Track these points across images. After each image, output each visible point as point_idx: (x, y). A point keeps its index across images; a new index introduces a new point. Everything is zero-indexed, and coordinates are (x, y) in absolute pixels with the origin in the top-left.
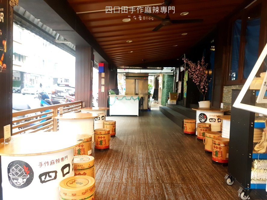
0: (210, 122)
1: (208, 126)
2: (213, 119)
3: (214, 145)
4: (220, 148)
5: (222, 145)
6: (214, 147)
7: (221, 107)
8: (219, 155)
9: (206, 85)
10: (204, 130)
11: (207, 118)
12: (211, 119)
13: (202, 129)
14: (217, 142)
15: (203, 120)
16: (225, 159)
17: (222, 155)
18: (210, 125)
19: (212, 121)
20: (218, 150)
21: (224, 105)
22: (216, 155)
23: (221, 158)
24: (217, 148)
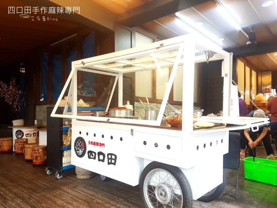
0: (26, 137)
1: (25, 140)
2: (29, 134)
3: (34, 152)
4: (39, 153)
5: (41, 150)
6: (34, 153)
7: (35, 124)
8: (39, 159)
9: (19, 105)
10: (21, 145)
11: (23, 134)
12: (28, 134)
13: (20, 144)
14: (36, 148)
15: (20, 136)
16: (43, 161)
17: (41, 158)
18: (27, 139)
19: (28, 136)
20: (38, 154)
21: (37, 121)
22: (36, 159)
23: (40, 160)
24: (37, 153)
